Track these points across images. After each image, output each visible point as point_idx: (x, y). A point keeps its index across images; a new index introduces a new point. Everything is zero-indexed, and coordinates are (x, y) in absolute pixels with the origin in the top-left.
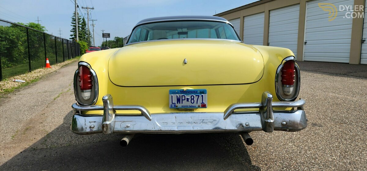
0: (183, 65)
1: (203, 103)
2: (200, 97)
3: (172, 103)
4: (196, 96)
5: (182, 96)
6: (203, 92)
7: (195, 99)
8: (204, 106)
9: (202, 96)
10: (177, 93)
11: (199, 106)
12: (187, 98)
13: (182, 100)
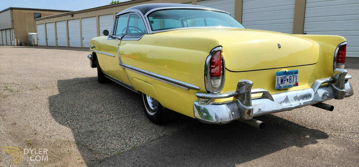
0: (279, 49)
1: (296, 82)
2: (295, 77)
3: (278, 84)
4: (293, 76)
5: (284, 77)
6: (296, 72)
7: (292, 79)
8: (297, 85)
9: (296, 76)
10: (281, 75)
11: (294, 85)
12: (287, 79)
13: (284, 80)
